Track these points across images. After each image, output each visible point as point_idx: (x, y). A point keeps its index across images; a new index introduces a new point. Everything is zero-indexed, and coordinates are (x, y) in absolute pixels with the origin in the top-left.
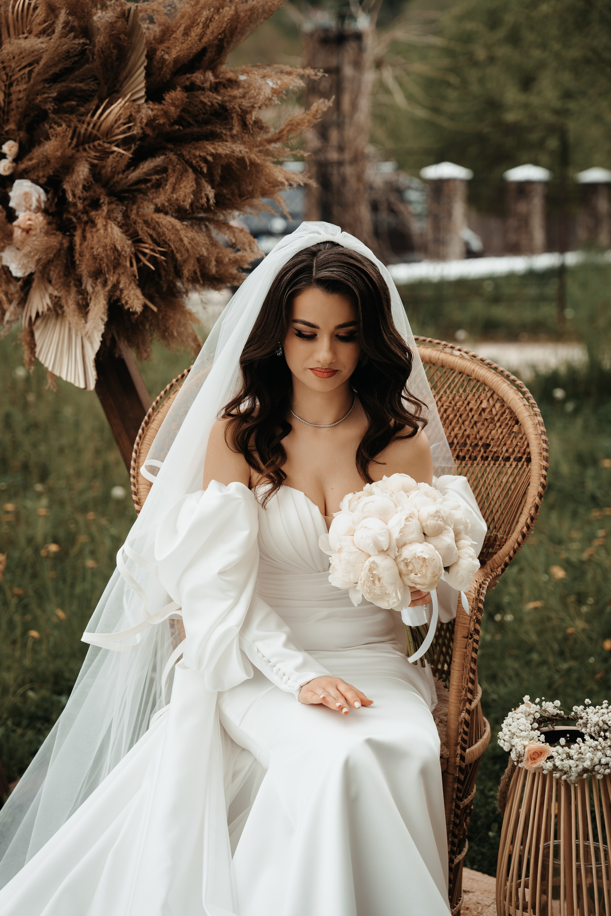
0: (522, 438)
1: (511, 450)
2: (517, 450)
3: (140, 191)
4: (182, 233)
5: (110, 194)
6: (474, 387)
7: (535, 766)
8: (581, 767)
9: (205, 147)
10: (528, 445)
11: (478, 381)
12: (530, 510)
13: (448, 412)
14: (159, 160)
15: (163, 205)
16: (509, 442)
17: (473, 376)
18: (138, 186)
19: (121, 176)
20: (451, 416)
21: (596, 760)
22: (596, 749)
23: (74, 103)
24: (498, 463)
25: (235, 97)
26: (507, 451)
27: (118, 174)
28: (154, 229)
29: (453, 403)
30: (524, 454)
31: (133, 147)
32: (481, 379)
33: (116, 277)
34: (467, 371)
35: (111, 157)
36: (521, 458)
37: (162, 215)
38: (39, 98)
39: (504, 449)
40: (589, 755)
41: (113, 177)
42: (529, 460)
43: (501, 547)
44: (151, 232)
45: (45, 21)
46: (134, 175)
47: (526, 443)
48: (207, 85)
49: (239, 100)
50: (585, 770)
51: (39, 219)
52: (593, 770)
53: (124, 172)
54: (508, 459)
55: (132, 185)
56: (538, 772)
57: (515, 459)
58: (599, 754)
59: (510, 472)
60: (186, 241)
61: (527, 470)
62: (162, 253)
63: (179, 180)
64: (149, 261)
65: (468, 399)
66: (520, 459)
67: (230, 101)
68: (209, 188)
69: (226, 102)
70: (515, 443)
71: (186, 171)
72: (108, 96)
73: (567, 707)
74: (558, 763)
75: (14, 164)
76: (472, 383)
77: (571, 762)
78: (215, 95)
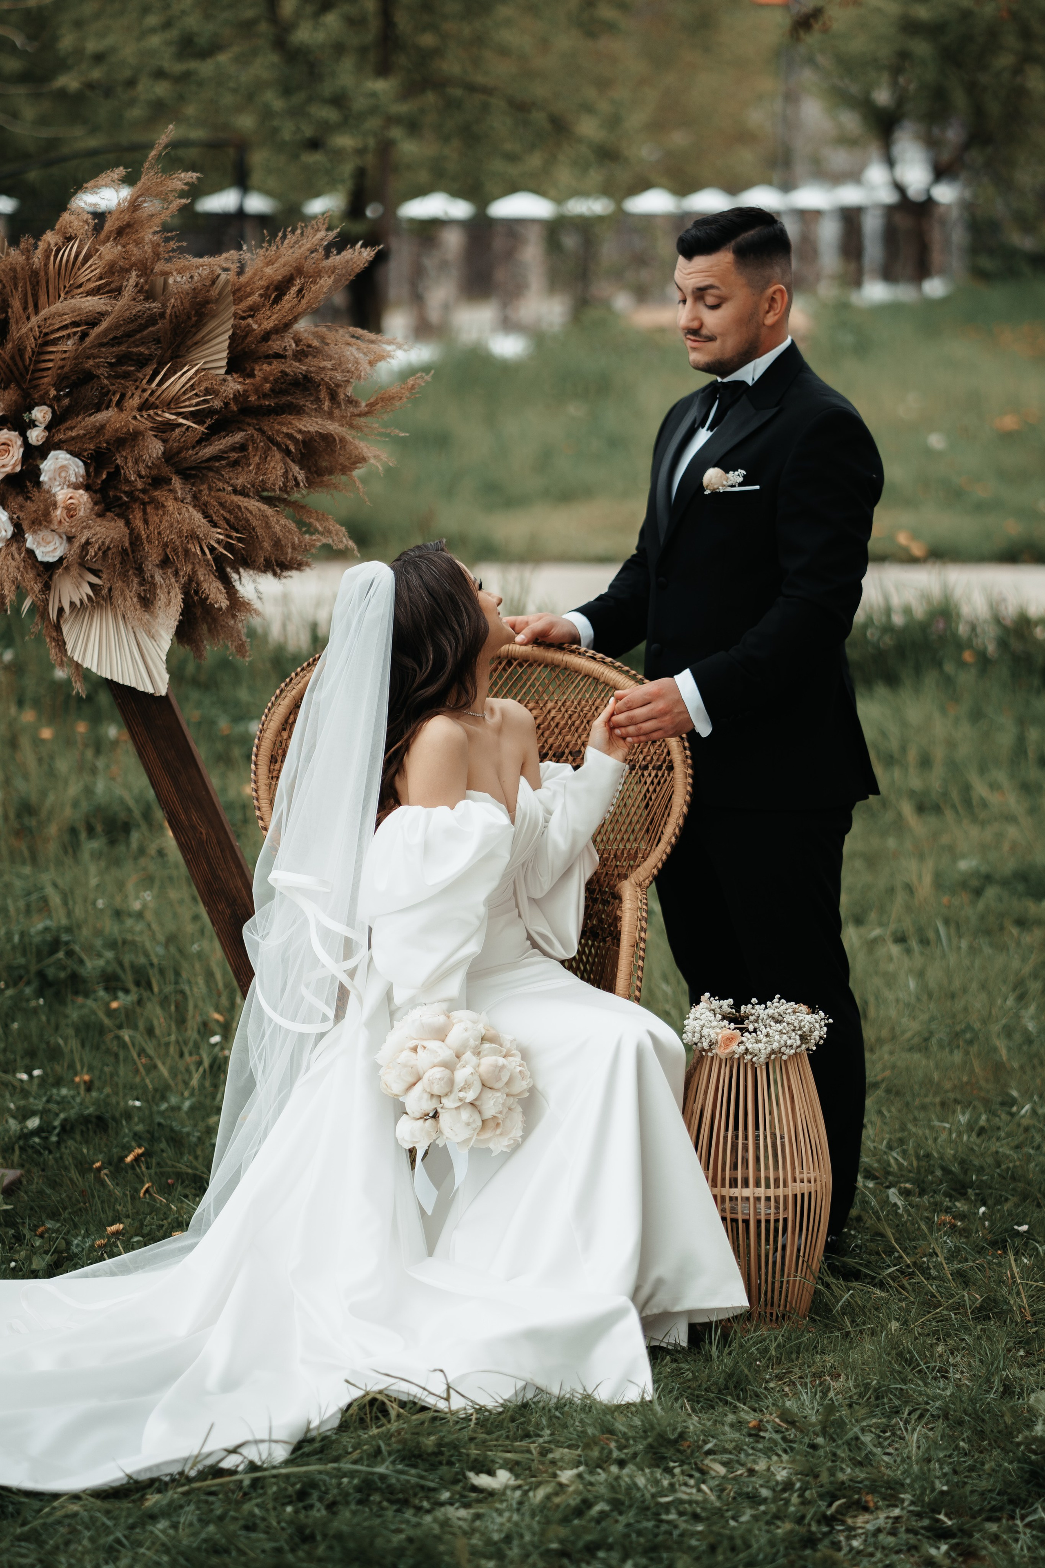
0: (660, 746)
1: (649, 758)
2: (655, 758)
3: (210, 469)
4: (273, 520)
5: (178, 472)
6: (602, 691)
7: (727, 1051)
8: (769, 1049)
9: (290, 423)
10: (669, 753)
11: (607, 684)
12: (678, 819)
13: (573, 719)
14: (238, 437)
15: (244, 487)
16: (646, 750)
17: (602, 680)
18: (210, 464)
19: (190, 452)
20: (578, 722)
21: (783, 1042)
22: (781, 1032)
23: (132, 368)
24: (634, 773)
25: (323, 369)
26: (644, 759)
27: (188, 449)
28: (230, 512)
29: (579, 709)
30: (664, 761)
31: (209, 422)
32: (611, 683)
33: (190, 567)
34: (595, 674)
35: (177, 431)
36: (661, 766)
37: (241, 498)
38: (91, 362)
39: (641, 757)
40: (777, 1037)
41: (179, 453)
42: (671, 768)
43: (645, 858)
44: (227, 516)
45: (101, 278)
46: (208, 451)
47: (666, 751)
48: (289, 353)
49: (329, 373)
50: (773, 1052)
51: (82, 496)
52: (780, 1051)
53: (194, 447)
54: (646, 768)
55: (202, 462)
56: (730, 1059)
57: (654, 768)
58: (785, 1037)
59: (649, 781)
60: (277, 528)
61: (669, 779)
62: (239, 540)
63: (264, 459)
64: (225, 549)
65: (597, 703)
66: (660, 768)
67: (318, 373)
68: (297, 468)
69: (311, 372)
70: (652, 751)
71: (269, 449)
72: (171, 359)
73: (737, 1006)
74: (749, 1046)
75: (47, 434)
76: (600, 688)
77: (761, 1045)
78: (297, 364)
